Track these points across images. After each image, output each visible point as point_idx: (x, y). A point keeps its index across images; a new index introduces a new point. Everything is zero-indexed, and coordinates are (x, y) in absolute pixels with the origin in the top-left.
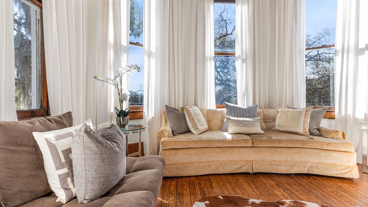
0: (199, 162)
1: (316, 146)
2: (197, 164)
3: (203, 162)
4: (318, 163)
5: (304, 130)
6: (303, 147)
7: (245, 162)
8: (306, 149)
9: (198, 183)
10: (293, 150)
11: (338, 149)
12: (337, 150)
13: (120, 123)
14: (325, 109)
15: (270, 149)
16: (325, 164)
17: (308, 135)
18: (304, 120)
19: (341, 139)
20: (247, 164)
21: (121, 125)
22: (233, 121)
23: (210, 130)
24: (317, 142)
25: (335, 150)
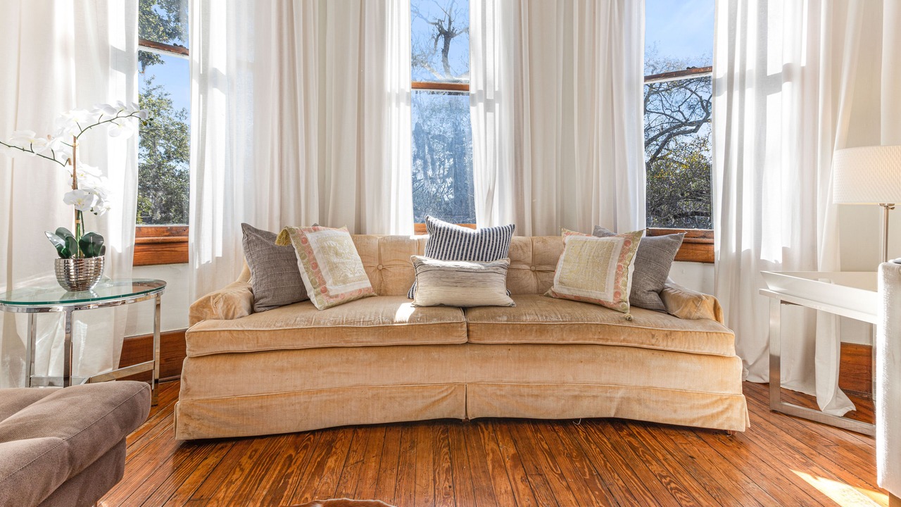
0: (308, 392)
1: (637, 339)
2: (302, 399)
3: (321, 391)
4: (644, 389)
5: (617, 294)
6: (604, 343)
7: (447, 390)
8: (613, 350)
9: (291, 456)
10: (577, 354)
11: (694, 348)
12: (691, 351)
13: (68, 276)
14: (678, 238)
15: (516, 349)
16: (664, 390)
17: (626, 309)
18: (619, 267)
19: (707, 319)
20: (450, 394)
21: (71, 285)
22: (430, 269)
23: (382, 295)
24: (640, 330)
25: (686, 350)
